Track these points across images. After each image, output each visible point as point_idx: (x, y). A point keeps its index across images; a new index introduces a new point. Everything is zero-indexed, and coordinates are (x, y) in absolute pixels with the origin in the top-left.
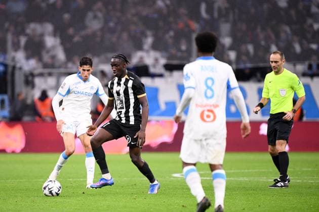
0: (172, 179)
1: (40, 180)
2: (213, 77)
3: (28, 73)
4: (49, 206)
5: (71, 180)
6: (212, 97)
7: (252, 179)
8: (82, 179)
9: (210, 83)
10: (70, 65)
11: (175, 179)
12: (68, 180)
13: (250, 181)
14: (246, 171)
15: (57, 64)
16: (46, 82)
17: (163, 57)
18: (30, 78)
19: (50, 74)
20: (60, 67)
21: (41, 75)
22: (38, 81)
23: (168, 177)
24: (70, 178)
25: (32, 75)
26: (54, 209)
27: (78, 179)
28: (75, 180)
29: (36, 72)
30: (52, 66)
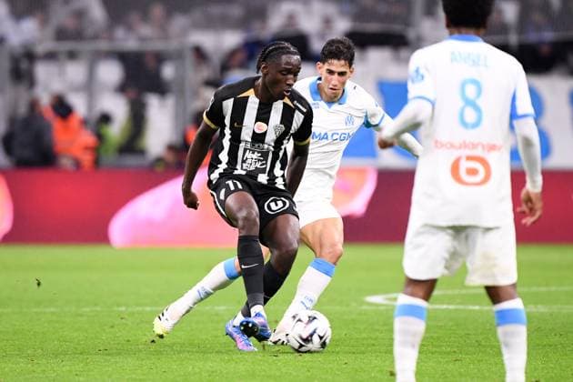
0: (364, 307)
1: (47, 310)
2: (479, 79)
3: (19, 50)
4: (70, 371)
5: (123, 309)
6: (476, 125)
7: (555, 308)
8: (148, 309)
9: (471, 91)
10: (120, 33)
11: (374, 308)
12: (116, 308)
13: (551, 315)
14: (543, 289)
15: (89, 31)
16: (62, 74)
17: (342, 14)
18: (24, 65)
19: (72, 56)
20: (95, 37)
21: (51, 56)
22: (42, 71)
23: (354, 304)
24: (119, 305)
25: (30, 56)
26: (81, 379)
27: (140, 309)
28: (130, 309)
29: (40, 49)
30: (78, 35)
